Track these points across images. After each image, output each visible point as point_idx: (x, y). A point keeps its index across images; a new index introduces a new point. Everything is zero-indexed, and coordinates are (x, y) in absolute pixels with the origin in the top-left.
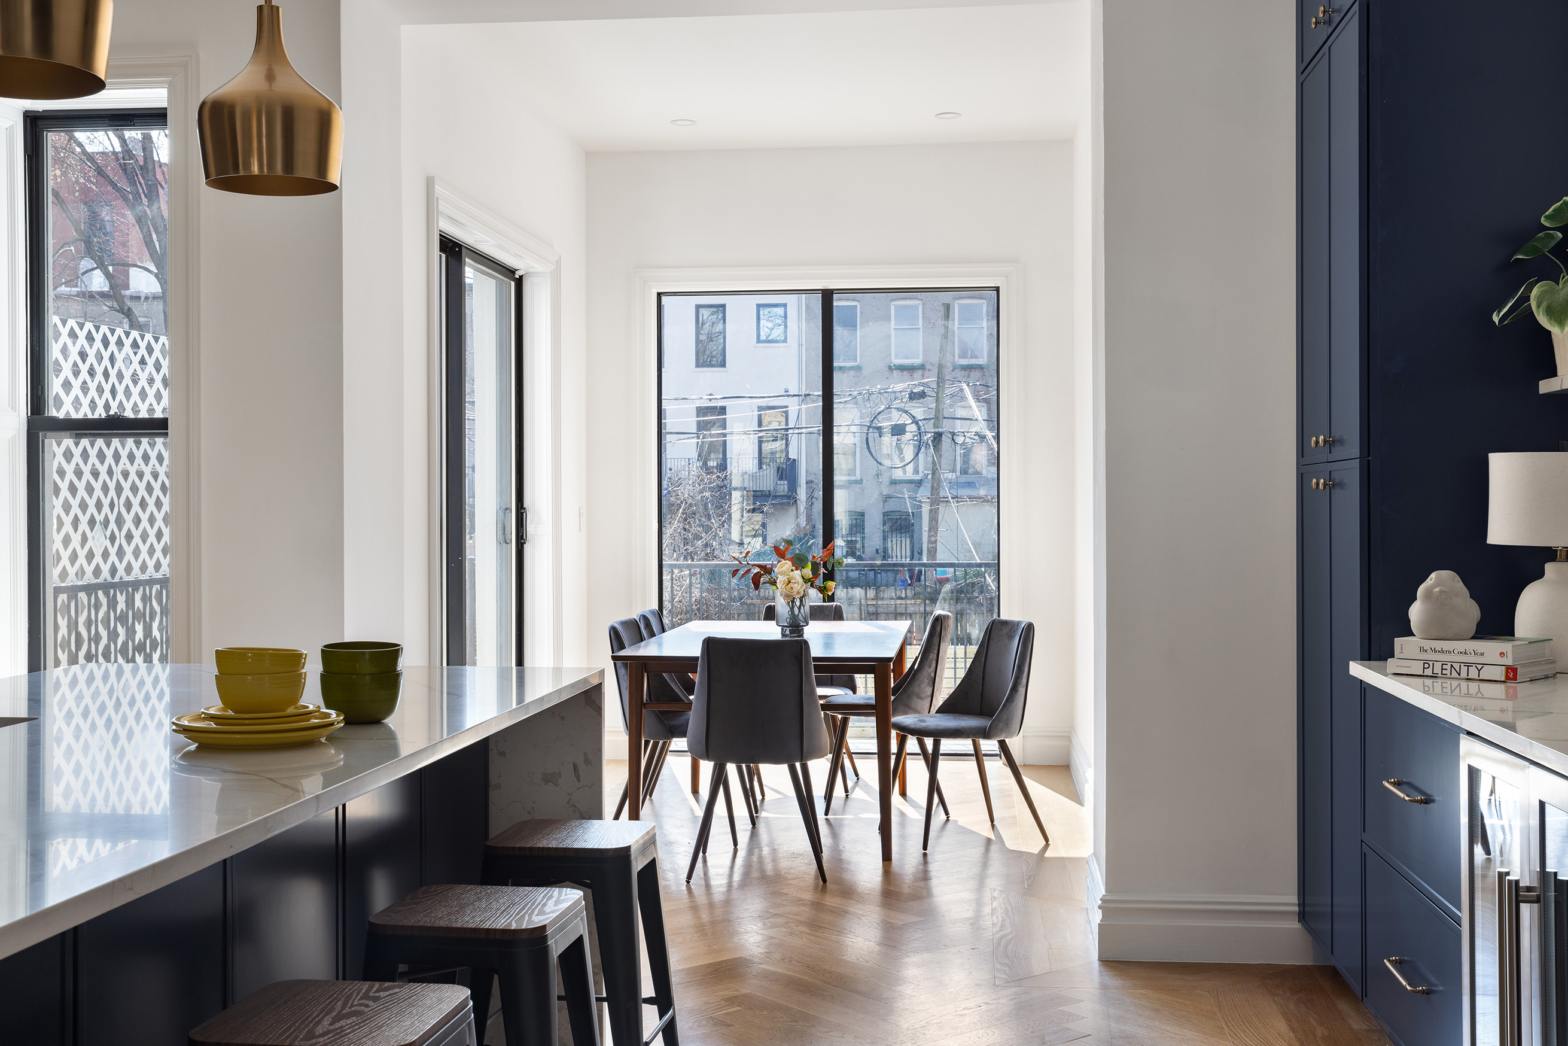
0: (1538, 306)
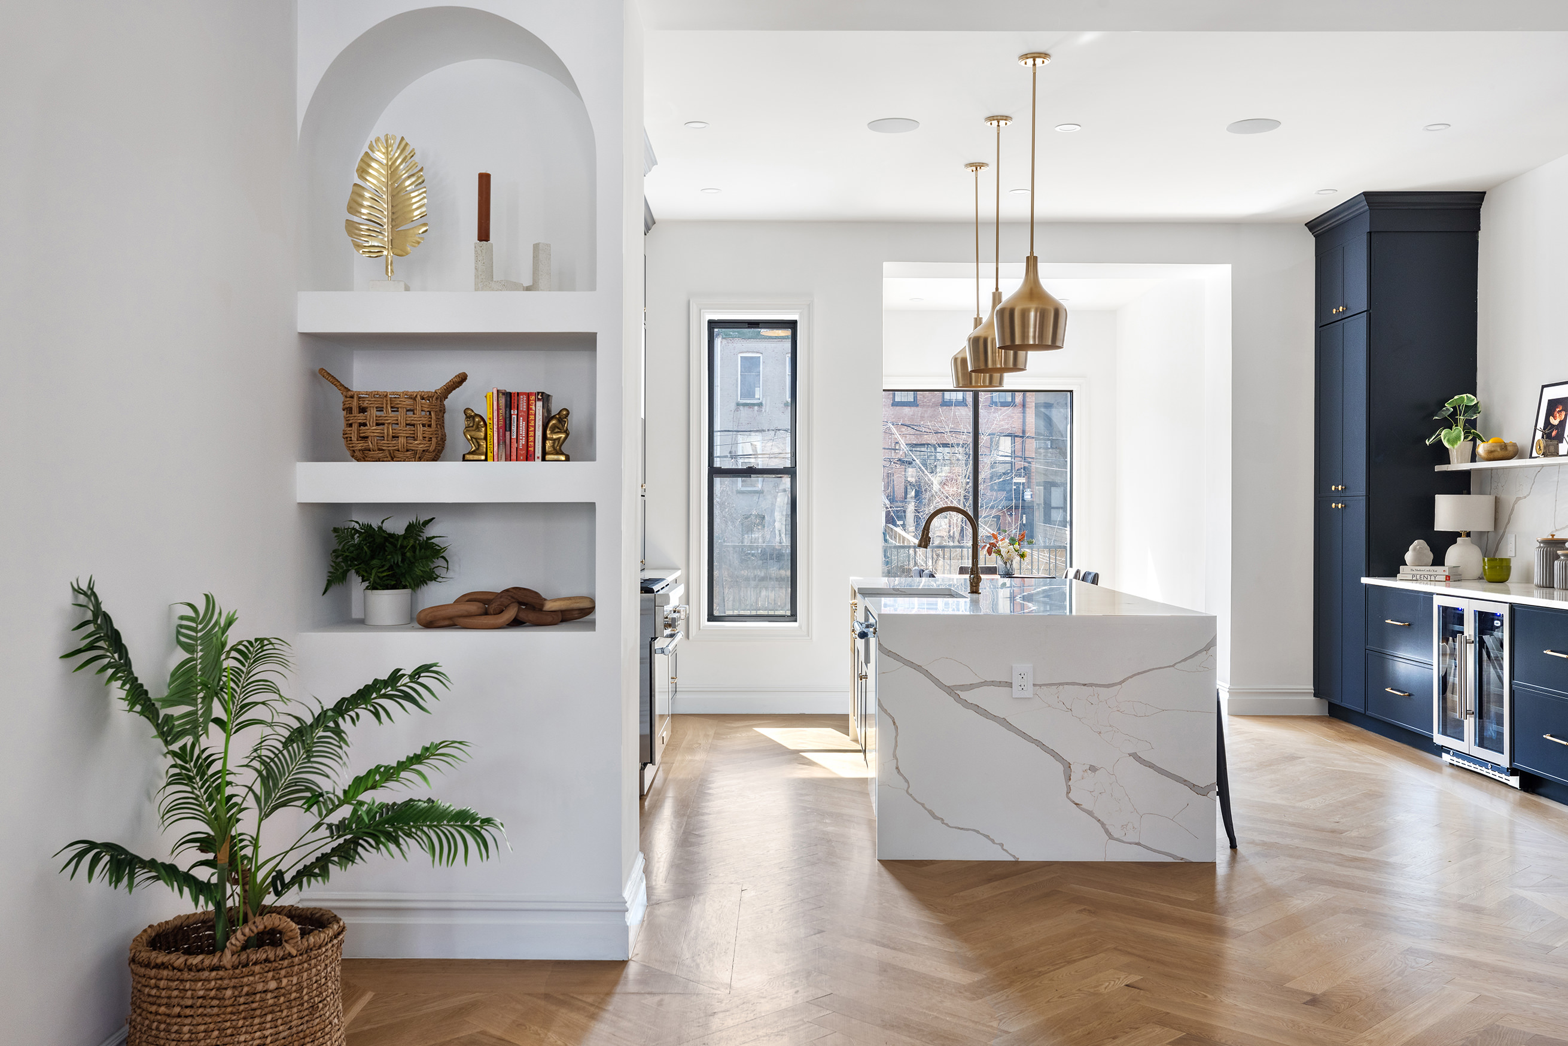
0: (1445, 438)
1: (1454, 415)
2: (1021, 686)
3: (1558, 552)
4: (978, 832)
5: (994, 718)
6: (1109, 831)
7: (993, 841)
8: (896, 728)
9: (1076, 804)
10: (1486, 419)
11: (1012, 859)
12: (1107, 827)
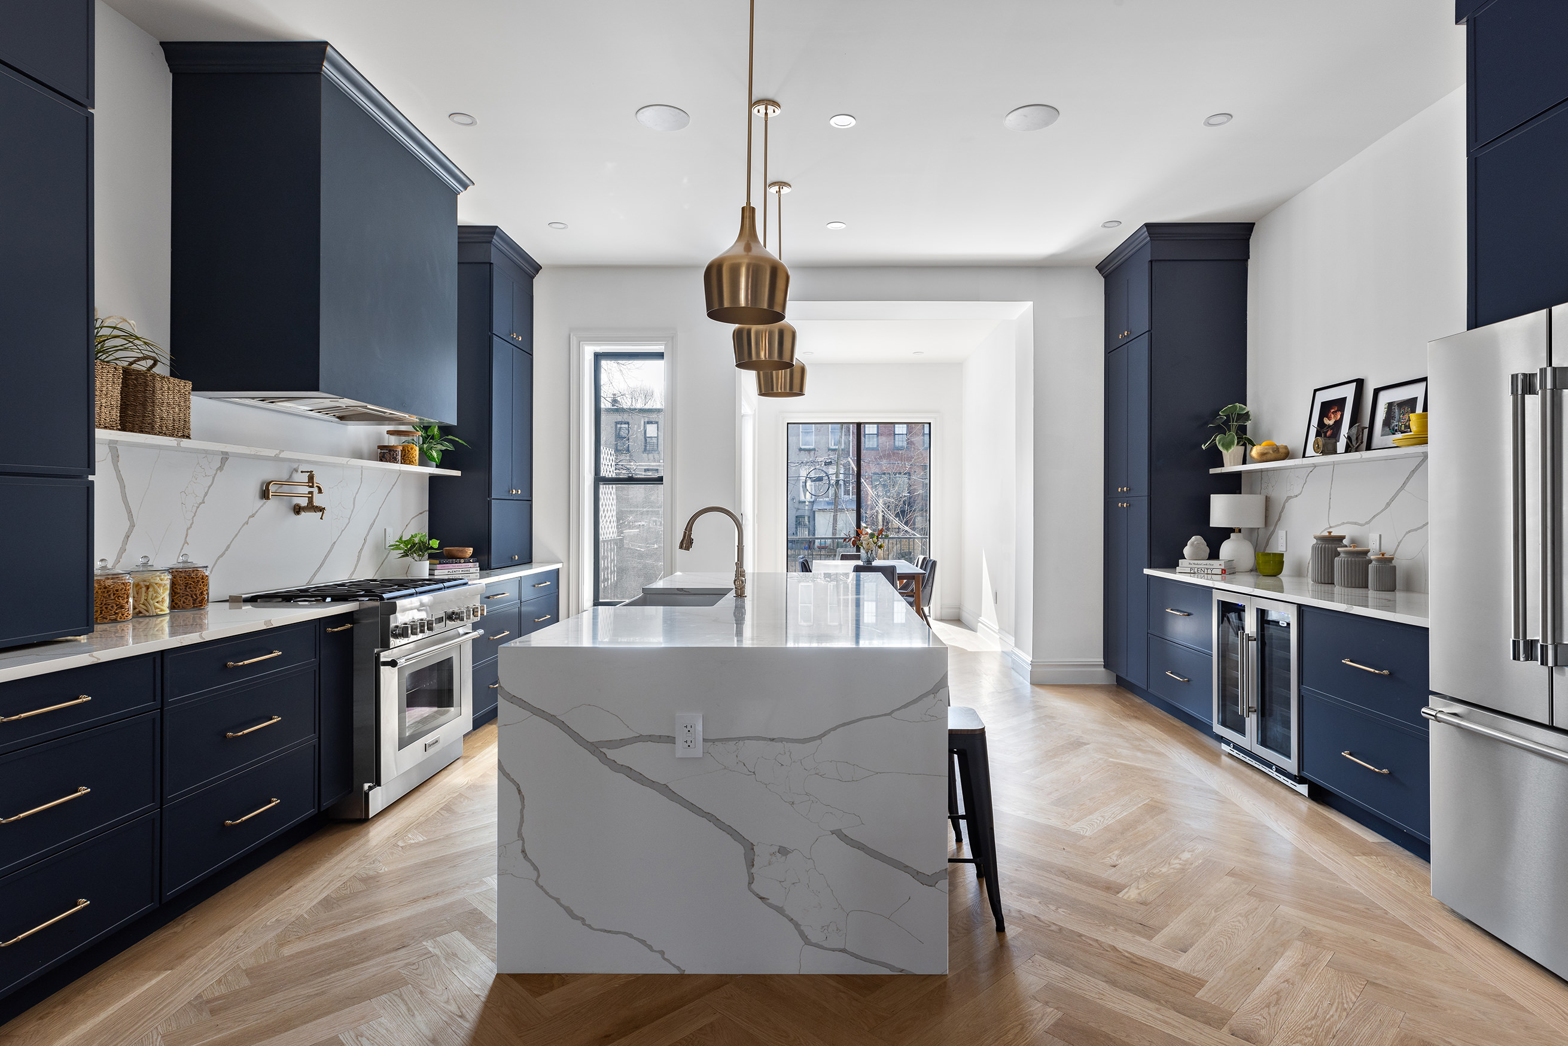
0: (1219, 443)
1: (1227, 422)
2: (686, 742)
3: (1338, 549)
4: (631, 936)
5: (652, 784)
6: (804, 934)
7: (650, 948)
8: (522, 799)
9: (761, 898)
10: (1256, 427)
11: (675, 972)
12: (802, 928)
